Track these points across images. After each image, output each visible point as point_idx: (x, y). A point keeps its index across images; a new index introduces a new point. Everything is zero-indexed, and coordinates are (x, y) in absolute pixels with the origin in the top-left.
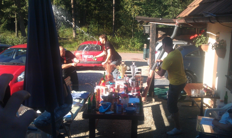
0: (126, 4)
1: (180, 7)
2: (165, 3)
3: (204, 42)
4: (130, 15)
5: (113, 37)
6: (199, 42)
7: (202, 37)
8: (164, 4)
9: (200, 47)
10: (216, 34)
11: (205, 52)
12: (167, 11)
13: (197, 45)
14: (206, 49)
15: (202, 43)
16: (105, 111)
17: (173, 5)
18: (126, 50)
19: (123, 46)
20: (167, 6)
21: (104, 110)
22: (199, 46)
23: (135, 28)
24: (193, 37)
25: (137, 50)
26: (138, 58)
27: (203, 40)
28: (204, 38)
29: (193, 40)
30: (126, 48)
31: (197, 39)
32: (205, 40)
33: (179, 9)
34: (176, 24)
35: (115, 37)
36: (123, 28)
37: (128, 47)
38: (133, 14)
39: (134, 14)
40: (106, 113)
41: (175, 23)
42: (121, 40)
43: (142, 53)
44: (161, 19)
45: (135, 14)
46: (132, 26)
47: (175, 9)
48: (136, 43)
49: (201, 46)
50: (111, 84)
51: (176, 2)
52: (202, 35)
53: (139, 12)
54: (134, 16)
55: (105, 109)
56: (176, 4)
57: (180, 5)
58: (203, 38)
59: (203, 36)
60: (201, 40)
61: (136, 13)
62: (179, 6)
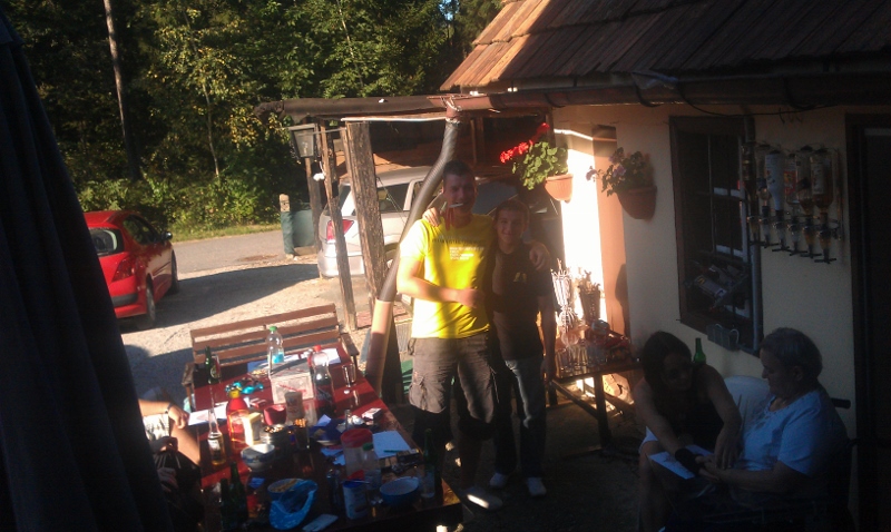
0: (167, 48)
1: (379, 38)
2: (320, 27)
3: (552, 168)
4: (193, 86)
5: (134, 181)
6: (536, 168)
7: (543, 150)
8: (316, 30)
9: (540, 187)
10: (593, 132)
11: (557, 204)
12: (332, 56)
13: (529, 183)
14: (566, 192)
15: (546, 171)
16: (301, 519)
17: (351, 32)
18: (199, 229)
19: (186, 212)
20: (330, 36)
21: (292, 520)
22: (536, 185)
23: (220, 136)
24: (511, 152)
25: (245, 220)
26: (263, 254)
27: (548, 160)
28: (552, 152)
29: (509, 163)
30: (199, 219)
31: (528, 158)
32: (554, 160)
33: (378, 42)
34: (449, 113)
35: (145, 182)
36: (172, 142)
37: (205, 214)
38: (204, 80)
39: (209, 81)
40: (307, 528)
41: (443, 110)
42: (170, 190)
43: (266, 230)
44: (382, 101)
45: (213, 81)
46: (206, 127)
47: (360, 47)
48: (237, 195)
49: (544, 182)
50: (246, 391)
51: (362, 20)
52: (545, 145)
53: (226, 71)
54: (208, 89)
55: (293, 511)
56: (362, 25)
57: (378, 28)
58: (547, 155)
59: (546, 149)
60: (543, 161)
61: (214, 76)
62: (373, 32)
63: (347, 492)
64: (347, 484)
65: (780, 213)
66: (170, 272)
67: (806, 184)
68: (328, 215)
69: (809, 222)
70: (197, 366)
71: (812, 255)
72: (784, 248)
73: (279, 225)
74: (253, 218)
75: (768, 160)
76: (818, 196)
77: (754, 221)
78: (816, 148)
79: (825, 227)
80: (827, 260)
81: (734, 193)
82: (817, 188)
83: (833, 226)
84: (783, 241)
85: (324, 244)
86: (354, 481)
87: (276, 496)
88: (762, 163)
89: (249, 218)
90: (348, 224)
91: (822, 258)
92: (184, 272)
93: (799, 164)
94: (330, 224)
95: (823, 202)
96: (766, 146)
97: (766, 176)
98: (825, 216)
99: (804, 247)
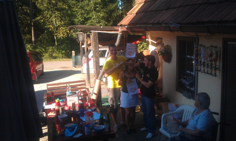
2: (86, 8)
3: (145, 48)
4: (51, 21)
6: (141, 48)
9: (142, 53)
10: (156, 41)
12: (89, 16)
13: (139, 52)
15: (143, 49)
16: (73, 134)
19: (47, 54)
20: (89, 11)
21: (71, 134)
24: (134, 43)
26: (67, 66)
27: (144, 46)
30: (51, 56)
31: (139, 45)
32: (146, 46)
38: (54, 20)
40: (74, 137)
41: (118, 30)
44: (102, 27)
45: (57, 20)
49: (143, 51)
50: (60, 101)
53: (60, 18)
54: (56, 22)
55: (71, 132)
58: (144, 44)
62: (100, 10)
63: (86, 128)
64: (86, 126)
65: (204, 63)
66: (42, 69)
67: (211, 55)
68: (85, 57)
69: (211, 66)
70: (48, 94)
71: (211, 74)
72: (204, 72)
73: (71, 59)
74: (65, 57)
75: (202, 49)
76: (214, 58)
77: (197, 65)
78: (214, 46)
79: (215, 67)
80: (215, 76)
81: (192, 57)
82: (214, 56)
83: (218, 67)
84: (204, 70)
85: (83, 65)
86: (88, 125)
87: (67, 128)
88: (200, 49)
89: (64, 57)
90: (90, 59)
91: (214, 75)
92: (46, 70)
93: (210, 50)
94: (85, 59)
95: (215, 60)
96: (201, 45)
97: (201, 53)
98: (216, 64)
99: (210, 72)
